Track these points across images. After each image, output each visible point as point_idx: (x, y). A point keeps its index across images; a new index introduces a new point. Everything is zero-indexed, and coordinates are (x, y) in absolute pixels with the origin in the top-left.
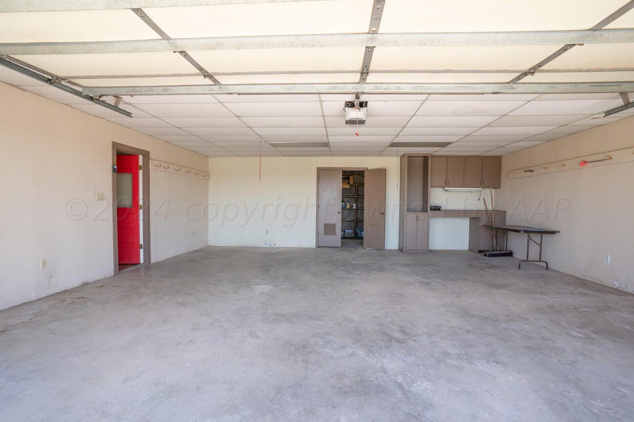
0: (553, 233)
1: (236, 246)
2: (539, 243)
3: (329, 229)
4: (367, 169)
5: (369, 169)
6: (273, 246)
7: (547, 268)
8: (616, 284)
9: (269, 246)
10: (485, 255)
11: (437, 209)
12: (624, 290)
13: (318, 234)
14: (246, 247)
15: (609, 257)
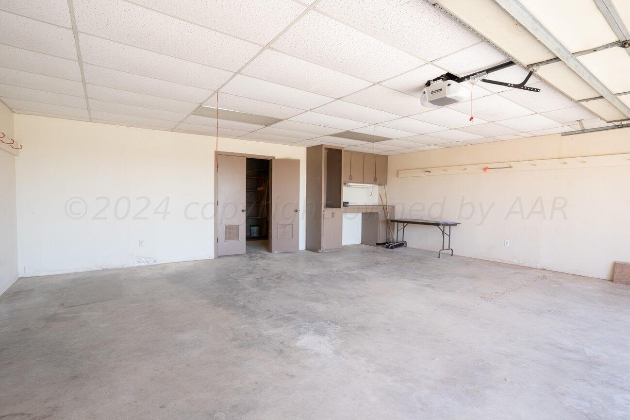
0: (455, 224)
1: (84, 270)
2: (448, 234)
3: (230, 232)
4: (274, 158)
5: (276, 158)
6: (151, 263)
7: (452, 255)
8: (516, 262)
9: (146, 264)
10: (387, 247)
11: (346, 204)
12: (523, 265)
13: (217, 240)
14: (103, 270)
15: (509, 241)
